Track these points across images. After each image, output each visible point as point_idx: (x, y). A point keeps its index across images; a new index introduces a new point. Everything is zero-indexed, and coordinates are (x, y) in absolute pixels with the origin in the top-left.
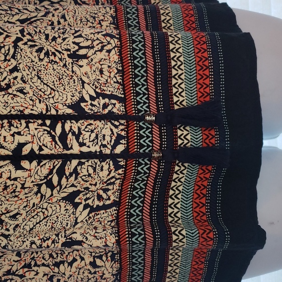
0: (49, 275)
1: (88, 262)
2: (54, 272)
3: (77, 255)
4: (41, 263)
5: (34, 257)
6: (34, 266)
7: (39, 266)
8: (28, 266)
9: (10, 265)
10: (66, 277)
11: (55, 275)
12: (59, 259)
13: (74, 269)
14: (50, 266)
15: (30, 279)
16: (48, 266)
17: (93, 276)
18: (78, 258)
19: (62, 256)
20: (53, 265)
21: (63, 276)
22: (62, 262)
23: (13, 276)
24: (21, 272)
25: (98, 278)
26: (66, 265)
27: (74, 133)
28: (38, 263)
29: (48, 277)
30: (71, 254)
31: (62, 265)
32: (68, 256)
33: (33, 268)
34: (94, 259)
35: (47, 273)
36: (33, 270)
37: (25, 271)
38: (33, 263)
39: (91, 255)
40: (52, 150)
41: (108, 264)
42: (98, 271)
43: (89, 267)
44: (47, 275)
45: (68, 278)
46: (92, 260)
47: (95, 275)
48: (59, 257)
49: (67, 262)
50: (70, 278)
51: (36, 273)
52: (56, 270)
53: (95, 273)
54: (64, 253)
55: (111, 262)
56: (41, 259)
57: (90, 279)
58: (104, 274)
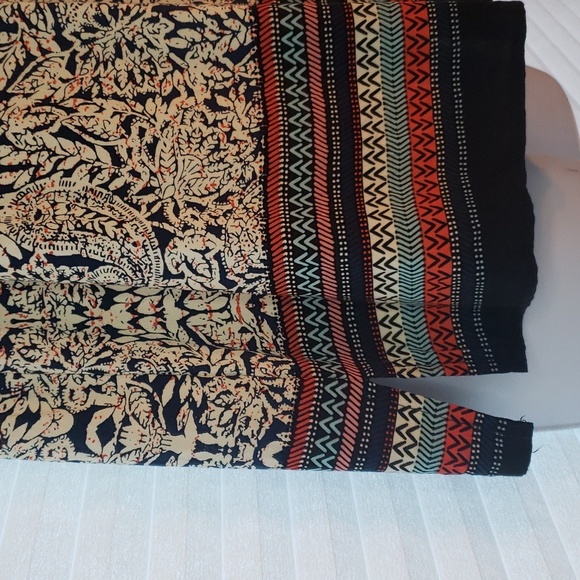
0: (125, 116)
1: (200, 99)
2: (133, 111)
3: (181, 82)
4: (110, 92)
5: (99, 76)
6: (97, 97)
7: (106, 98)
8: (85, 95)
9: (52, 88)
10: (158, 126)
11: (135, 117)
12: (145, 89)
13: (173, 110)
14: (128, 100)
15: (86, 117)
16: (123, 99)
17: (210, 130)
18: (182, 89)
19: (151, 82)
20: (134, 99)
21: (152, 121)
22: (152, 95)
23: (54, 108)
24: (70, 104)
25: (221, 137)
26: (159, 100)
27: (193, 405)
28: (106, 91)
29: (123, 119)
30: (169, 77)
31: (150, 100)
32: (164, 84)
33: (95, 100)
34: (212, 95)
35: (120, 111)
36: (95, 104)
37: (77, 104)
38: (95, 91)
39: (207, 85)
40: (145, 428)
41: (241, 106)
42: (221, 121)
43: (203, 108)
44: (121, 114)
45: (162, 130)
46: (208, 96)
47: (216, 130)
48: (146, 82)
49: (161, 95)
50: (165, 131)
51: (98, 109)
52: (139, 108)
53: (215, 124)
54: (157, 75)
55: (247, 103)
56: (112, 83)
57: (206, 138)
58: (232, 129)
